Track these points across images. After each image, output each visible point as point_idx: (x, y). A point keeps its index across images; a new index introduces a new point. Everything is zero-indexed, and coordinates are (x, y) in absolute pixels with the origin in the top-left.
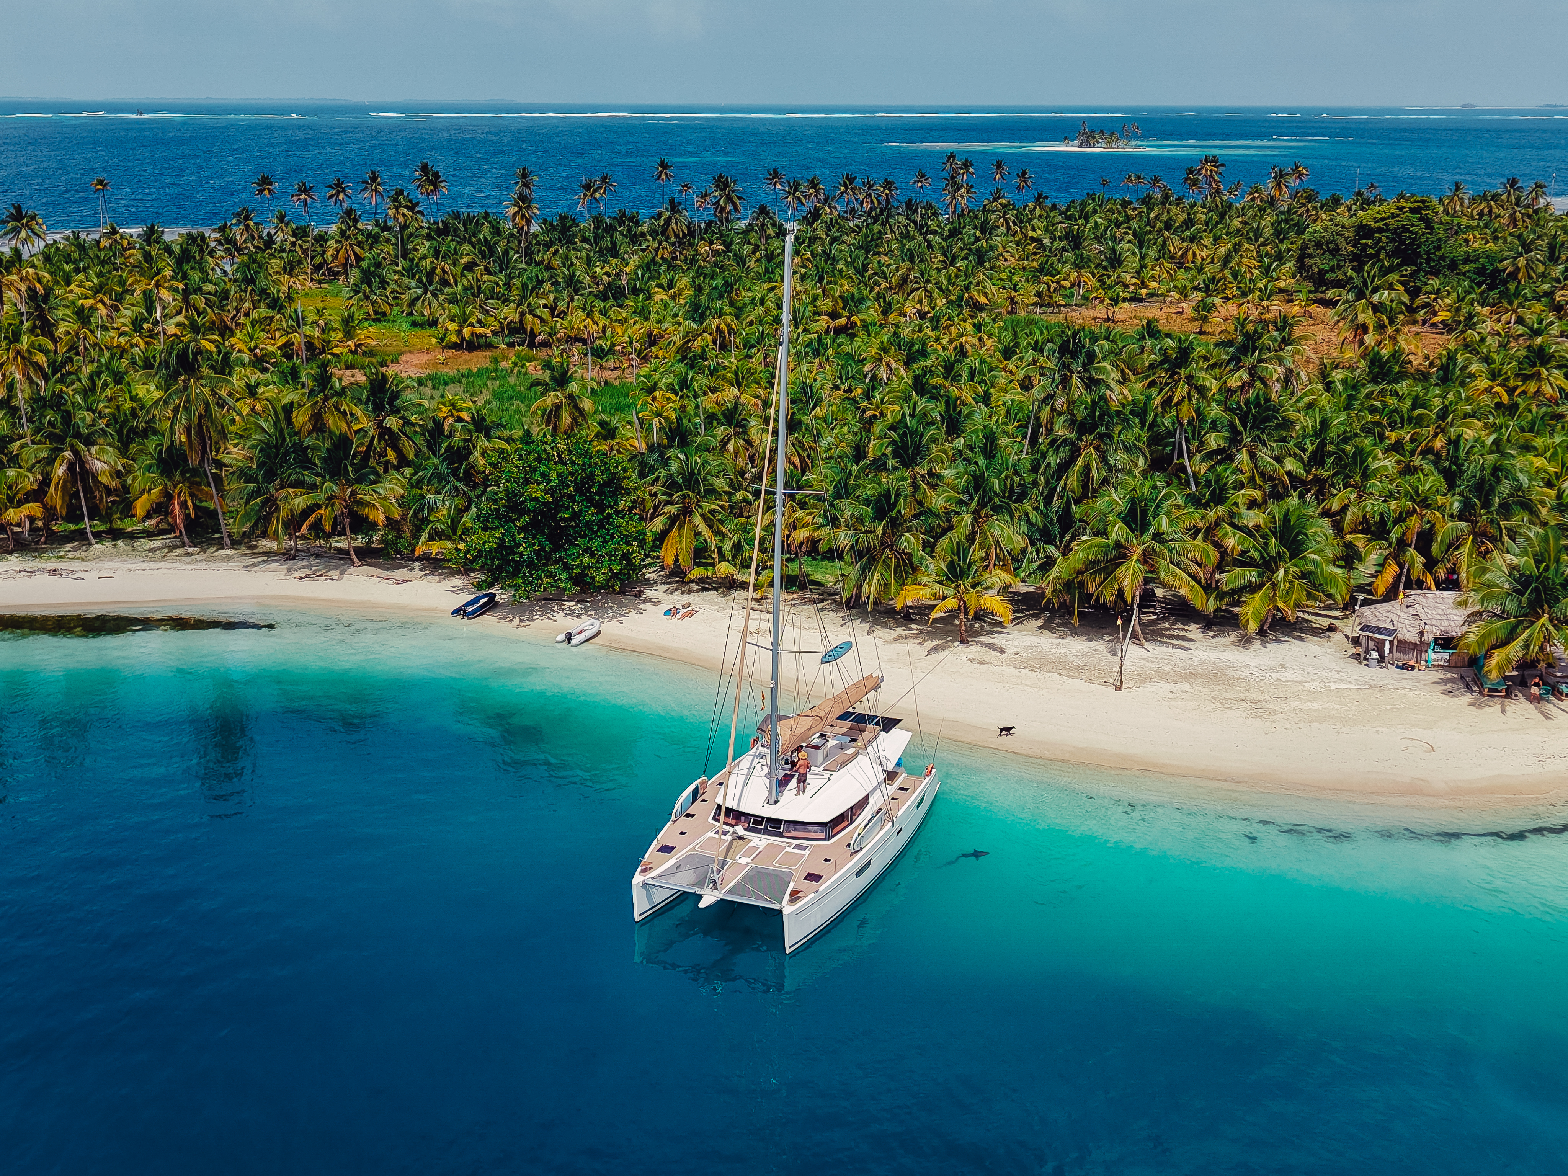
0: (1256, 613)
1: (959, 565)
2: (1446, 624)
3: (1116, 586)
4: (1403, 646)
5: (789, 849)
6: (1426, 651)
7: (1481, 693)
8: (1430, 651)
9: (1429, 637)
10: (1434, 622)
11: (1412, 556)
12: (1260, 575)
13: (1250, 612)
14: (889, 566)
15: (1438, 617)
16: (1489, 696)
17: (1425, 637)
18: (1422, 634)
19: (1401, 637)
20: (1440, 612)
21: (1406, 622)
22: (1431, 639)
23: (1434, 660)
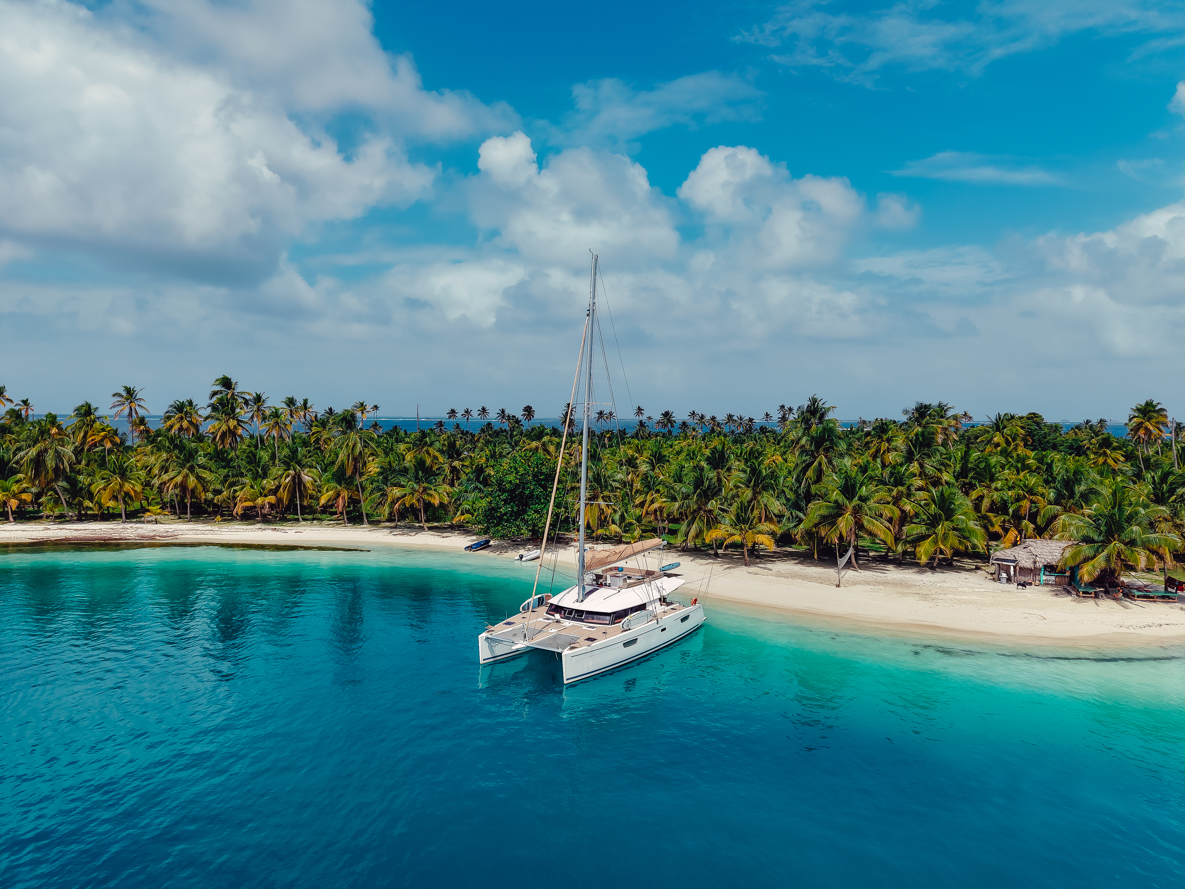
0: (926, 552)
1: (742, 516)
2: (1051, 557)
3: (838, 532)
4: (1023, 571)
5: (584, 628)
6: (1039, 575)
7: (1078, 595)
8: (1042, 574)
9: (1040, 565)
10: (1043, 556)
11: (1026, 524)
12: (927, 529)
13: (922, 551)
14: (703, 521)
15: (1046, 554)
16: (1083, 597)
17: (1037, 565)
18: (1035, 562)
19: (1020, 565)
20: (1046, 551)
21: (1024, 556)
22: (1041, 565)
23: (1045, 580)
